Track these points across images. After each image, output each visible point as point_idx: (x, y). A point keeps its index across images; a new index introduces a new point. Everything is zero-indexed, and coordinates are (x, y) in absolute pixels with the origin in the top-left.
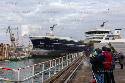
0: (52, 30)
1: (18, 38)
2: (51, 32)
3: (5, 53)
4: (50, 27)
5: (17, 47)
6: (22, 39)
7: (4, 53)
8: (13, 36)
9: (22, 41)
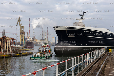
0: (82, 18)
1: (29, 31)
2: (81, 21)
3: (8, 48)
4: (80, 15)
5: (27, 41)
6: (34, 32)
7: (6, 48)
8: (23, 29)
9: (34, 35)
